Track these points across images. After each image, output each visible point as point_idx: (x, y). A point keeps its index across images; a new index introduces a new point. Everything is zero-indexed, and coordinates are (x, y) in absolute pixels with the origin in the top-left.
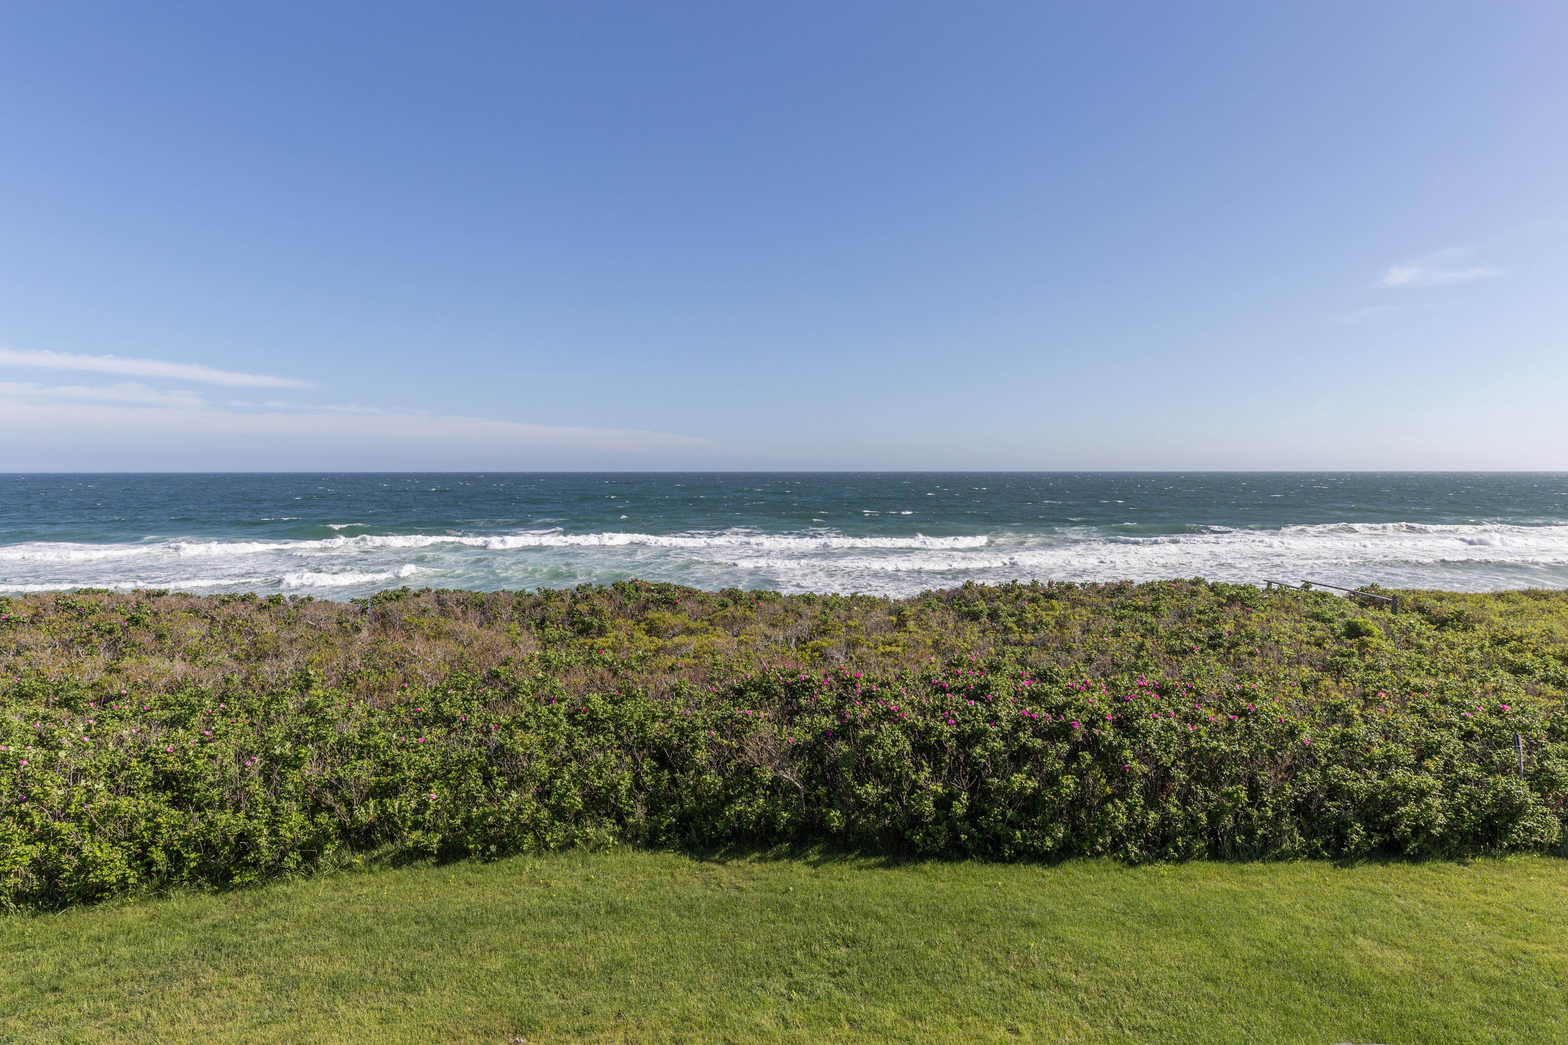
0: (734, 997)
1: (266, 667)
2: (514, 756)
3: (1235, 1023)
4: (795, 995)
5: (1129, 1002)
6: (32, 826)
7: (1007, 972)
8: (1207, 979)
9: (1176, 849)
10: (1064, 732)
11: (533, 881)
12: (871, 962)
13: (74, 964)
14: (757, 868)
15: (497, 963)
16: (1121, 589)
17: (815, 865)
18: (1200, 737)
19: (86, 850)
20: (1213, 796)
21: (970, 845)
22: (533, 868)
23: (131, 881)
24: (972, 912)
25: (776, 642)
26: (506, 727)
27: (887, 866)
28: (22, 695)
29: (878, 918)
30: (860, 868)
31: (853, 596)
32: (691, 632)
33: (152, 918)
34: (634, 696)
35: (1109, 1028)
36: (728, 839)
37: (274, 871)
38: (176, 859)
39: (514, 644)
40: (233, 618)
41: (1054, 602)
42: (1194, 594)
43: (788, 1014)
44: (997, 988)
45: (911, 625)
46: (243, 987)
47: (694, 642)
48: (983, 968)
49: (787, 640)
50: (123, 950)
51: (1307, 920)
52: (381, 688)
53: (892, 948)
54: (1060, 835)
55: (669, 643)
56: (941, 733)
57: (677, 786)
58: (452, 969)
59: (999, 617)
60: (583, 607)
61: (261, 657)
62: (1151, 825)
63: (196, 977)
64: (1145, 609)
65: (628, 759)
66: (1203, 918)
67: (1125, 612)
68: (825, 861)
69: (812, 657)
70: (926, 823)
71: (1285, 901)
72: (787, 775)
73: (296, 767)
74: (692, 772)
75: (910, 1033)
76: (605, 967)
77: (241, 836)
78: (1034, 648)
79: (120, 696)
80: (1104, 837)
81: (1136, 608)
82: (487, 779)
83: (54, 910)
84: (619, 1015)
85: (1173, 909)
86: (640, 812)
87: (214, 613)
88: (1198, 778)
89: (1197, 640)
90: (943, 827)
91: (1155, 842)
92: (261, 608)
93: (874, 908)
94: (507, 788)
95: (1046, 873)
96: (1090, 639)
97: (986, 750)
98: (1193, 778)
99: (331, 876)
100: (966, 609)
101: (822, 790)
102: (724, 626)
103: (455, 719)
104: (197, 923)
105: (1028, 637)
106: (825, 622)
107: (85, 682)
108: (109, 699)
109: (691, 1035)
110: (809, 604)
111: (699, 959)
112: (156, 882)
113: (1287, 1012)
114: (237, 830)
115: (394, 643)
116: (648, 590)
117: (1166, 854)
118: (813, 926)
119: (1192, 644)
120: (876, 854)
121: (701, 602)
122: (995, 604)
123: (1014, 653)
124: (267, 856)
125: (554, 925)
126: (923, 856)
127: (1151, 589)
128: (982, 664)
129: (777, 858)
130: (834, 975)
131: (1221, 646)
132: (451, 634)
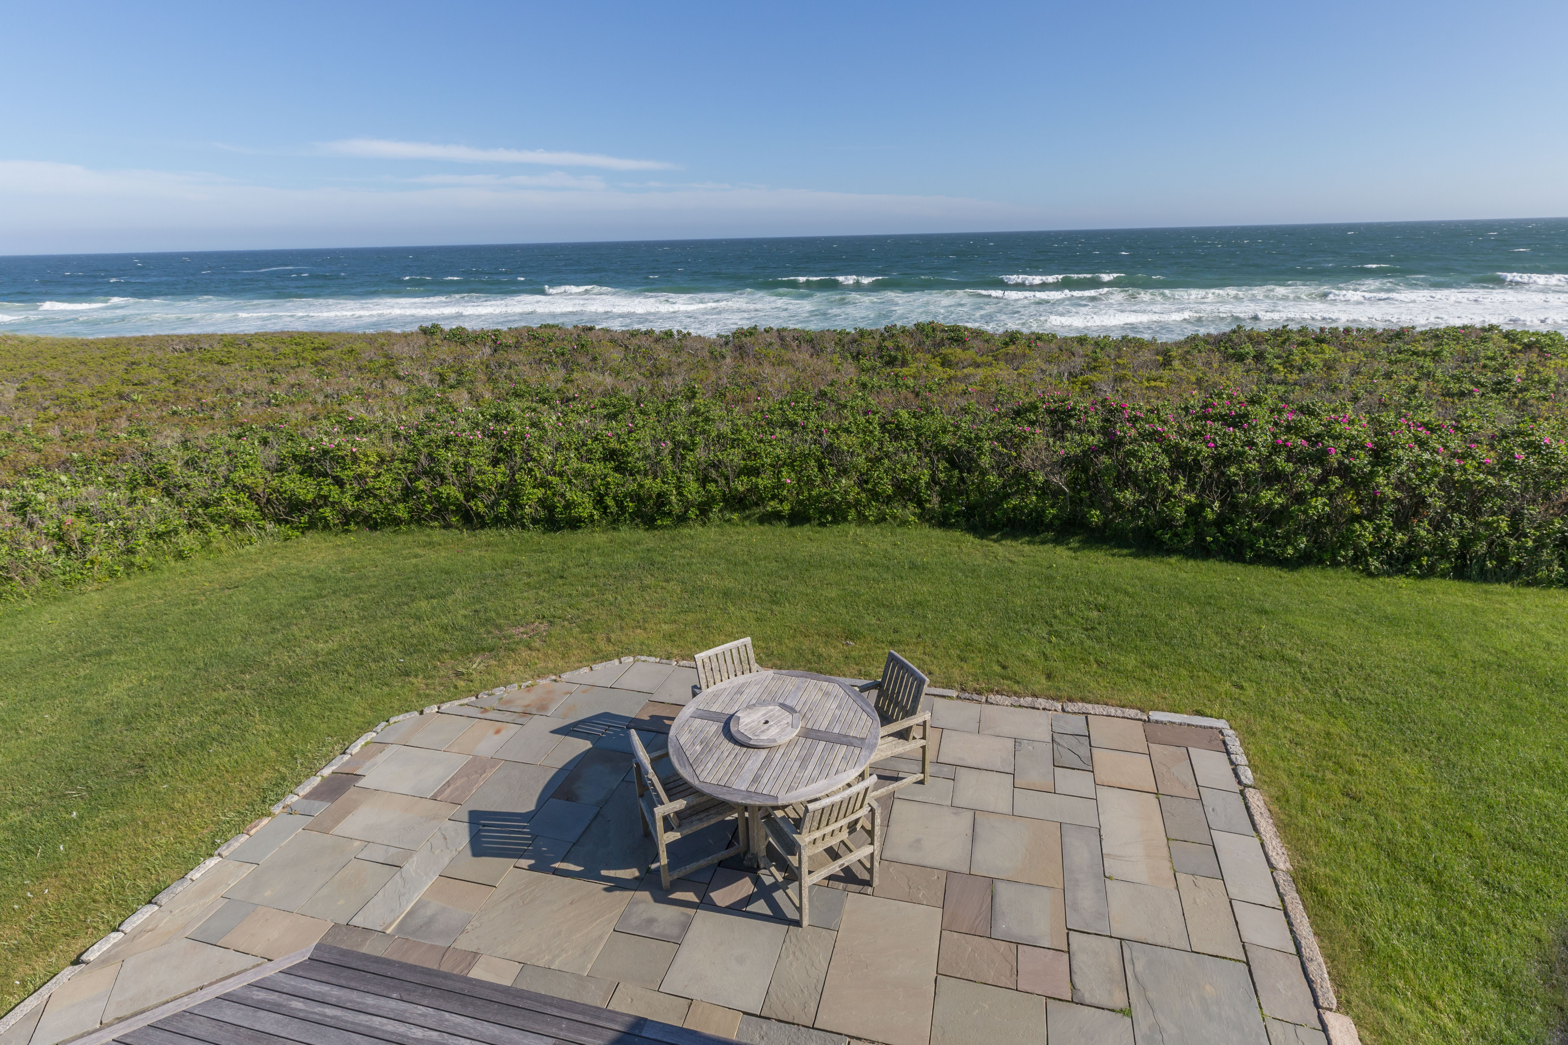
0: (1005, 635)
1: (664, 381)
2: (840, 452)
3: (1453, 708)
4: (1054, 639)
5: (1350, 680)
6: (536, 479)
7: (1237, 644)
8: (1431, 672)
9: (1420, 567)
10: (1320, 458)
11: (855, 541)
12: (1119, 624)
13: (570, 564)
14: (1027, 548)
15: (833, 593)
16: (1400, 334)
17: (1075, 550)
18: (1465, 470)
19: (568, 495)
20: (1468, 524)
21: (1213, 546)
22: (855, 533)
23: (596, 517)
24: (1210, 597)
25: (1050, 375)
26: (834, 431)
27: (1136, 556)
28: (517, 395)
29: (1126, 593)
30: (1113, 555)
31: (1124, 338)
32: (977, 365)
33: (611, 541)
34: (933, 413)
35: (1328, 696)
36: (1004, 526)
37: (682, 519)
38: (620, 504)
39: (838, 370)
40: (639, 347)
41: (1325, 346)
42: (1484, 339)
43: (1048, 651)
44: (1227, 655)
45: (1176, 364)
46: (669, 588)
47: (981, 373)
48: (1216, 639)
49: (1061, 375)
50: (597, 559)
51: (1549, 637)
52: (743, 400)
53: (1137, 616)
54: (1302, 546)
55: (959, 373)
56: (1199, 452)
57: (964, 483)
58: (801, 593)
59: (1265, 358)
60: (889, 344)
61: (661, 375)
62: (1398, 544)
63: (641, 580)
64: (1424, 354)
65: (927, 460)
66: (1437, 624)
67: (1401, 357)
68: (1084, 549)
69: (1081, 389)
70: (1176, 527)
71: (1528, 620)
72: (1055, 479)
73: (692, 450)
74: (977, 474)
75: (1147, 677)
76: (909, 604)
77: (659, 495)
78: (1297, 387)
79: (574, 399)
80: (1346, 550)
81: (1414, 353)
82: (821, 468)
83: (555, 532)
84: (919, 636)
85: (1408, 613)
86: (936, 500)
87: (627, 343)
88: (1457, 508)
89: (1478, 384)
90: (1191, 530)
91: (1398, 559)
92: (657, 340)
93: (1124, 586)
94: (837, 475)
95: (1283, 574)
96: (1358, 380)
97: (1241, 469)
98: (1449, 507)
99: (718, 526)
100: (1232, 351)
101: (1085, 494)
102: (1006, 362)
103: (796, 424)
104: (638, 547)
105: (1293, 377)
106: (1095, 360)
107: (552, 388)
108: (568, 400)
109: (972, 655)
110: (1082, 345)
111: (979, 606)
112: (610, 518)
113: (1510, 706)
114: (656, 490)
115: (749, 368)
116: (943, 331)
117: (1407, 570)
118: (1072, 594)
119: (1472, 387)
120: (1127, 547)
121: (987, 341)
122: (1263, 347)
123: (1276, 390)
124: (677, 509)
125: (871, 573)
126: (1170, 552)
127: (1435, 335)
128: (1242, 398)
129: (1043, 543)
130: (1087, 630)
131: (1508, 390)
132: (790, 362)
